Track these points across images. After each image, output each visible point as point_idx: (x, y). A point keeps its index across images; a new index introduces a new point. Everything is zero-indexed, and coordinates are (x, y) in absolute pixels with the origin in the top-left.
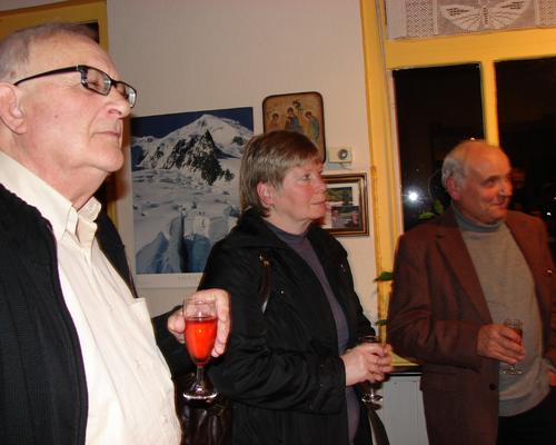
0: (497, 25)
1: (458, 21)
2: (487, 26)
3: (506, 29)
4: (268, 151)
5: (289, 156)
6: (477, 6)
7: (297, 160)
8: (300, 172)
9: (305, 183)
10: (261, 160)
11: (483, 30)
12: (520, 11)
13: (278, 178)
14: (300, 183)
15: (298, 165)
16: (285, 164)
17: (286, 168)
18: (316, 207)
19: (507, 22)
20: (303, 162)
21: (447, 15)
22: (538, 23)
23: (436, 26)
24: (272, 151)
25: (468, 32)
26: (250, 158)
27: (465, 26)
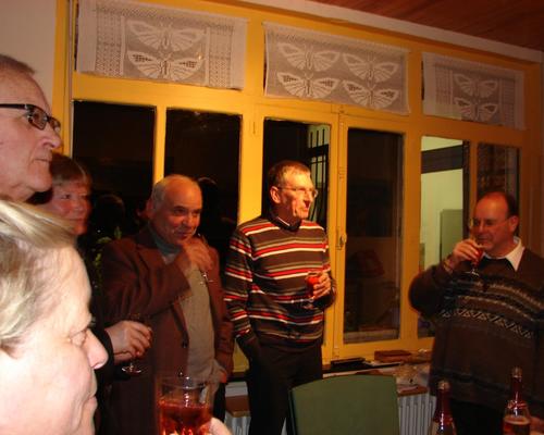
0: (174, 78)
1: (142, 67)
2: (165, 77)
3: (179, 82)
6: (159, 58)
11: (162, 80)
12: (194, 70)
19: (183, 77)
21: (132, 60)
22: (206, 82)
23: (122, 67)
27: (147, 73)
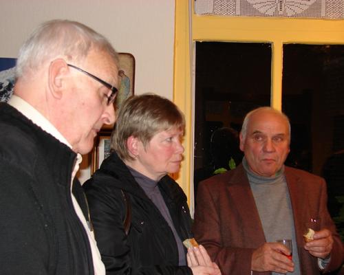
0: (290, 13)
2: (281, 13)
3: (296, 16)
4: (143, 112)
5: (160, 121)
7: (165, 124)
8: (166, 135)
9: (168, 145)
10: (136, 118)
11: (277, 16)
13: (147, 136)
14: (165, 143)
15: (166, 129)
16: (155, 125)
17: (156, 130)
18: (174, 164)
19: (299, 11)
20: (171, 127)
22: (323, 14)
23: (238, 7)
24: (147, 113)
25: (264, 15)
26: (127, 114)
27: (262, 10)
